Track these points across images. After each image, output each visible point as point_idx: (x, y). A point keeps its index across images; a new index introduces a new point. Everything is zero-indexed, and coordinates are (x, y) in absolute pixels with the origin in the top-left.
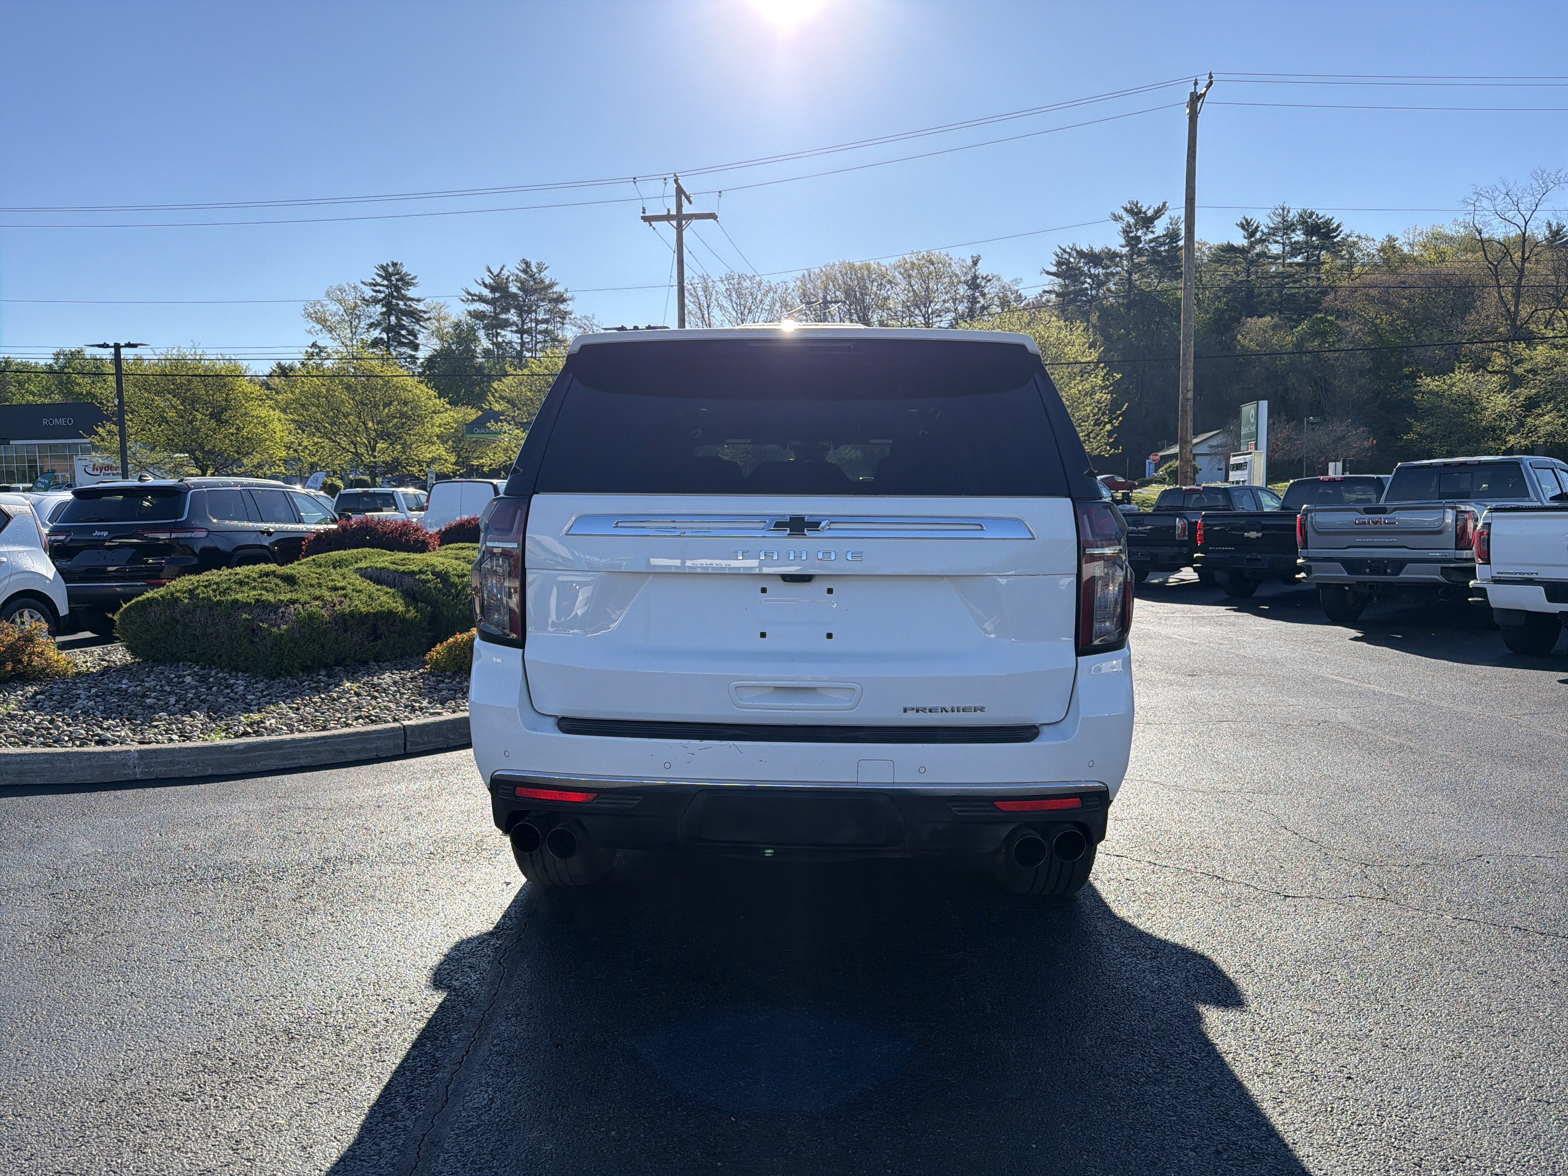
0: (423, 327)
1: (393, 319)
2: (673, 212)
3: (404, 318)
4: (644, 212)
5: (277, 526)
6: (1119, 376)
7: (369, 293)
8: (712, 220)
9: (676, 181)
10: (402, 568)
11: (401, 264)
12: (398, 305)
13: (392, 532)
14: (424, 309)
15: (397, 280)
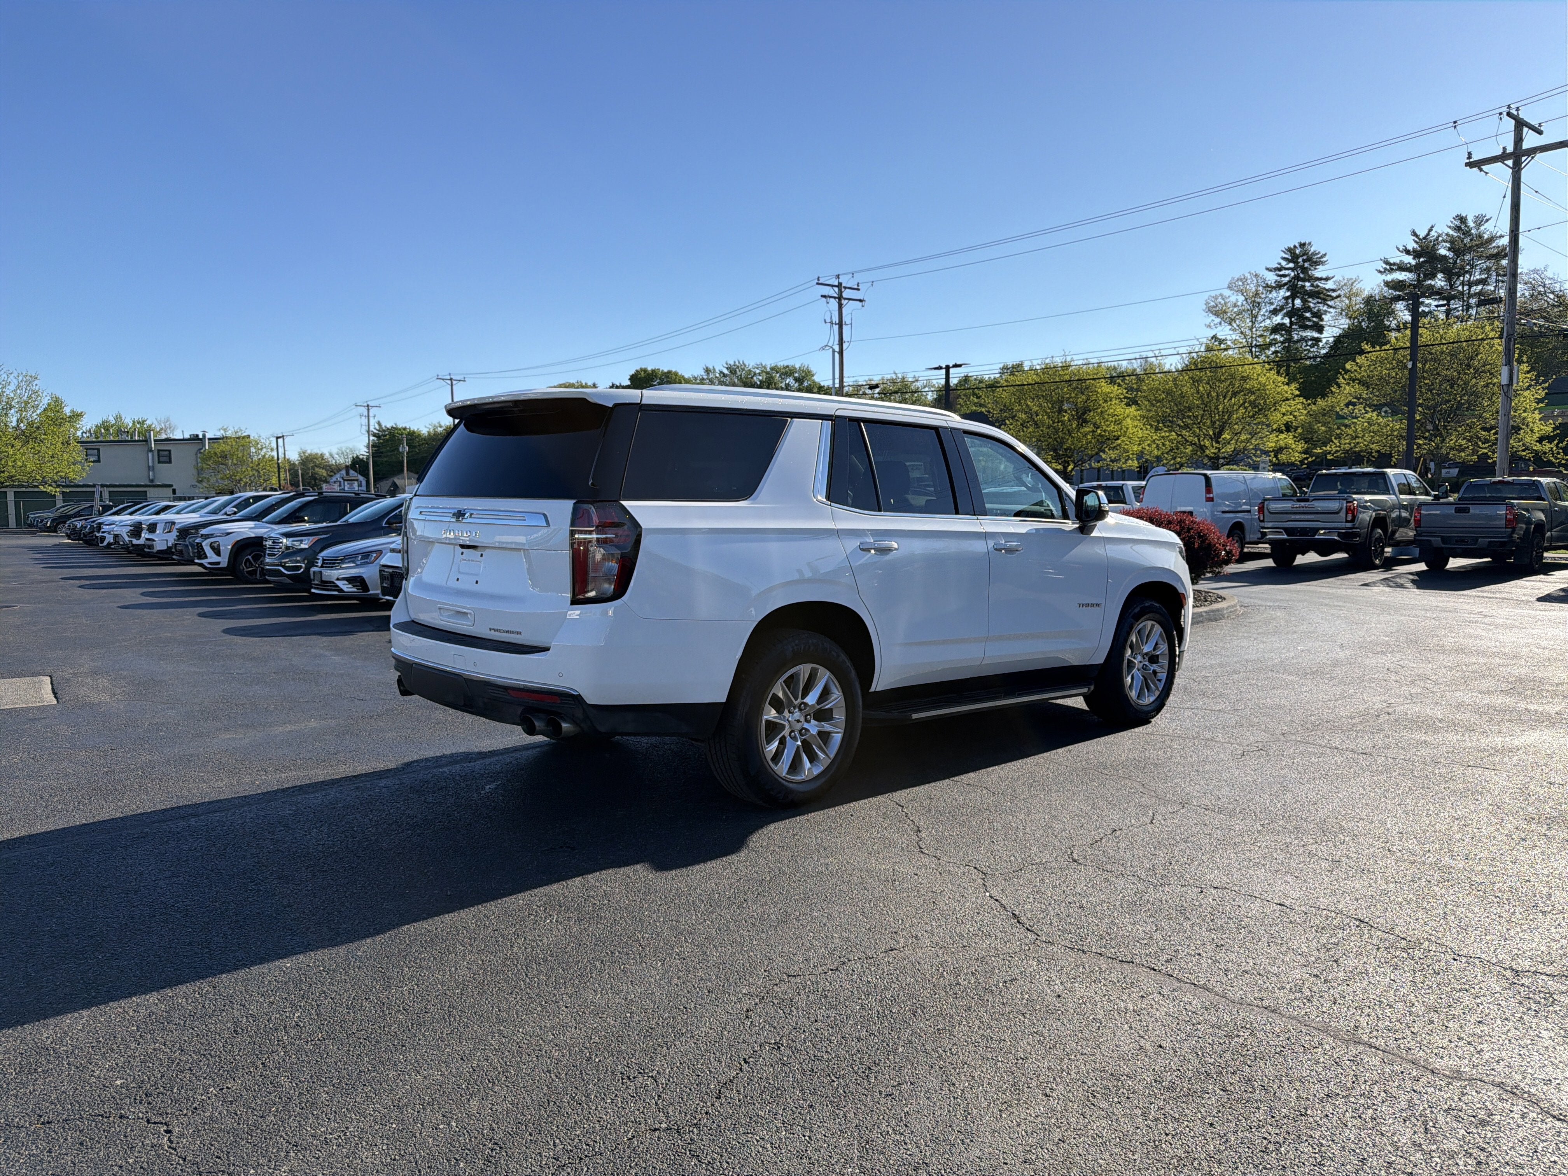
0: (1331, 307)
1: (1298, 302)
3: (1310, 300)
7: (1271, 278)
11: (1310, 243)
12: (1303, 287)
14: (1333, 287)
15: (1304, 261)
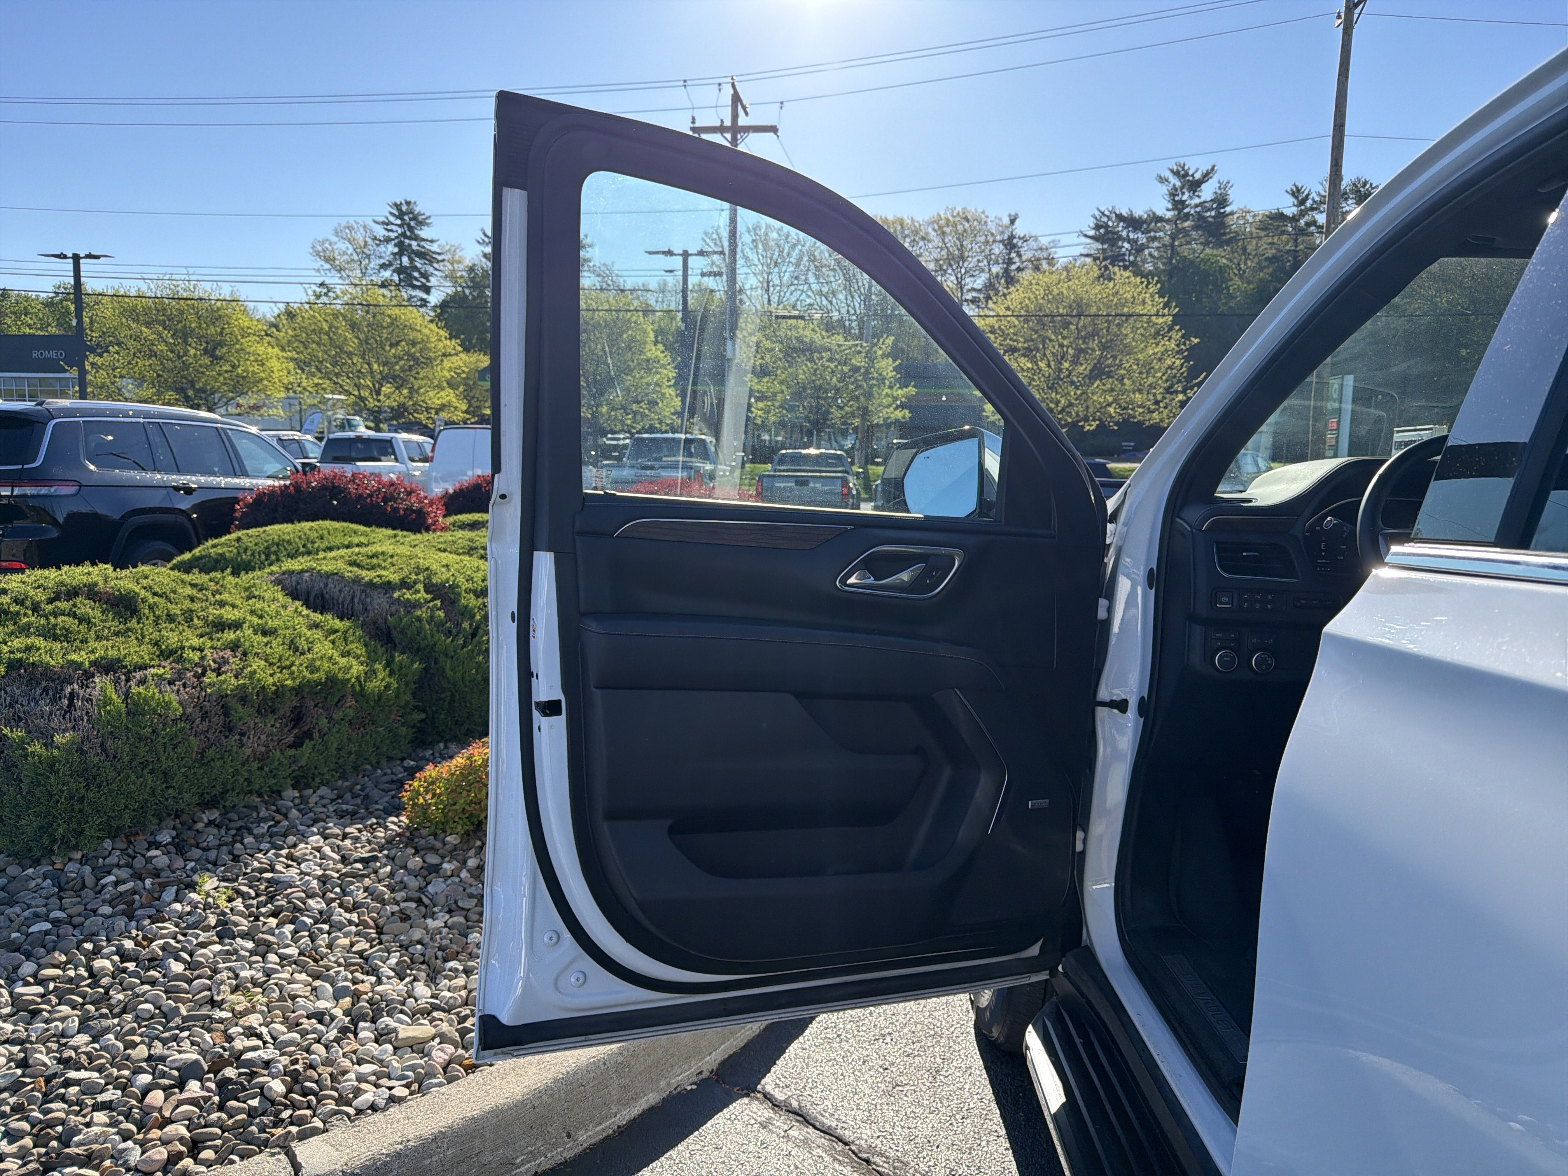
0: (436, 269)
1: (405, 260)
2: (728, 123)
3: (417, 259)
4: (693, 122)
5: (203, 479)
6: (1196, 341)
7: (380, 232)
8: (772, 134)
9: (733, 85)
10: (367, 575)
11: (415, 203)
12: (410, 245)
13: (371, 496)
14: (439, 250)
15: (410, 219)
